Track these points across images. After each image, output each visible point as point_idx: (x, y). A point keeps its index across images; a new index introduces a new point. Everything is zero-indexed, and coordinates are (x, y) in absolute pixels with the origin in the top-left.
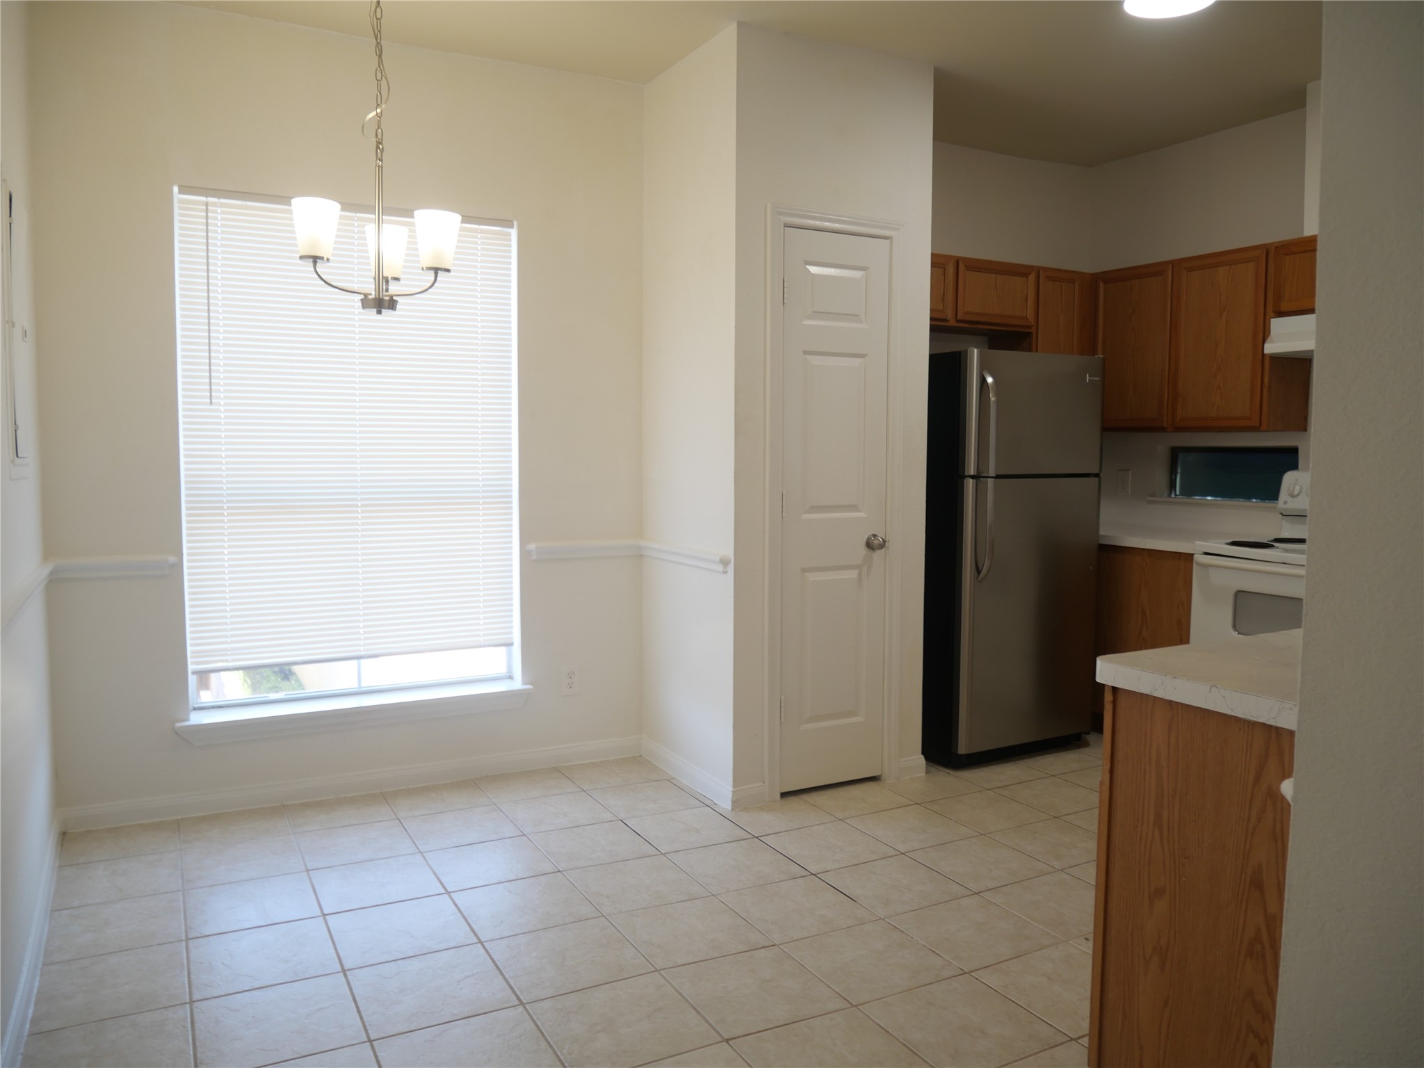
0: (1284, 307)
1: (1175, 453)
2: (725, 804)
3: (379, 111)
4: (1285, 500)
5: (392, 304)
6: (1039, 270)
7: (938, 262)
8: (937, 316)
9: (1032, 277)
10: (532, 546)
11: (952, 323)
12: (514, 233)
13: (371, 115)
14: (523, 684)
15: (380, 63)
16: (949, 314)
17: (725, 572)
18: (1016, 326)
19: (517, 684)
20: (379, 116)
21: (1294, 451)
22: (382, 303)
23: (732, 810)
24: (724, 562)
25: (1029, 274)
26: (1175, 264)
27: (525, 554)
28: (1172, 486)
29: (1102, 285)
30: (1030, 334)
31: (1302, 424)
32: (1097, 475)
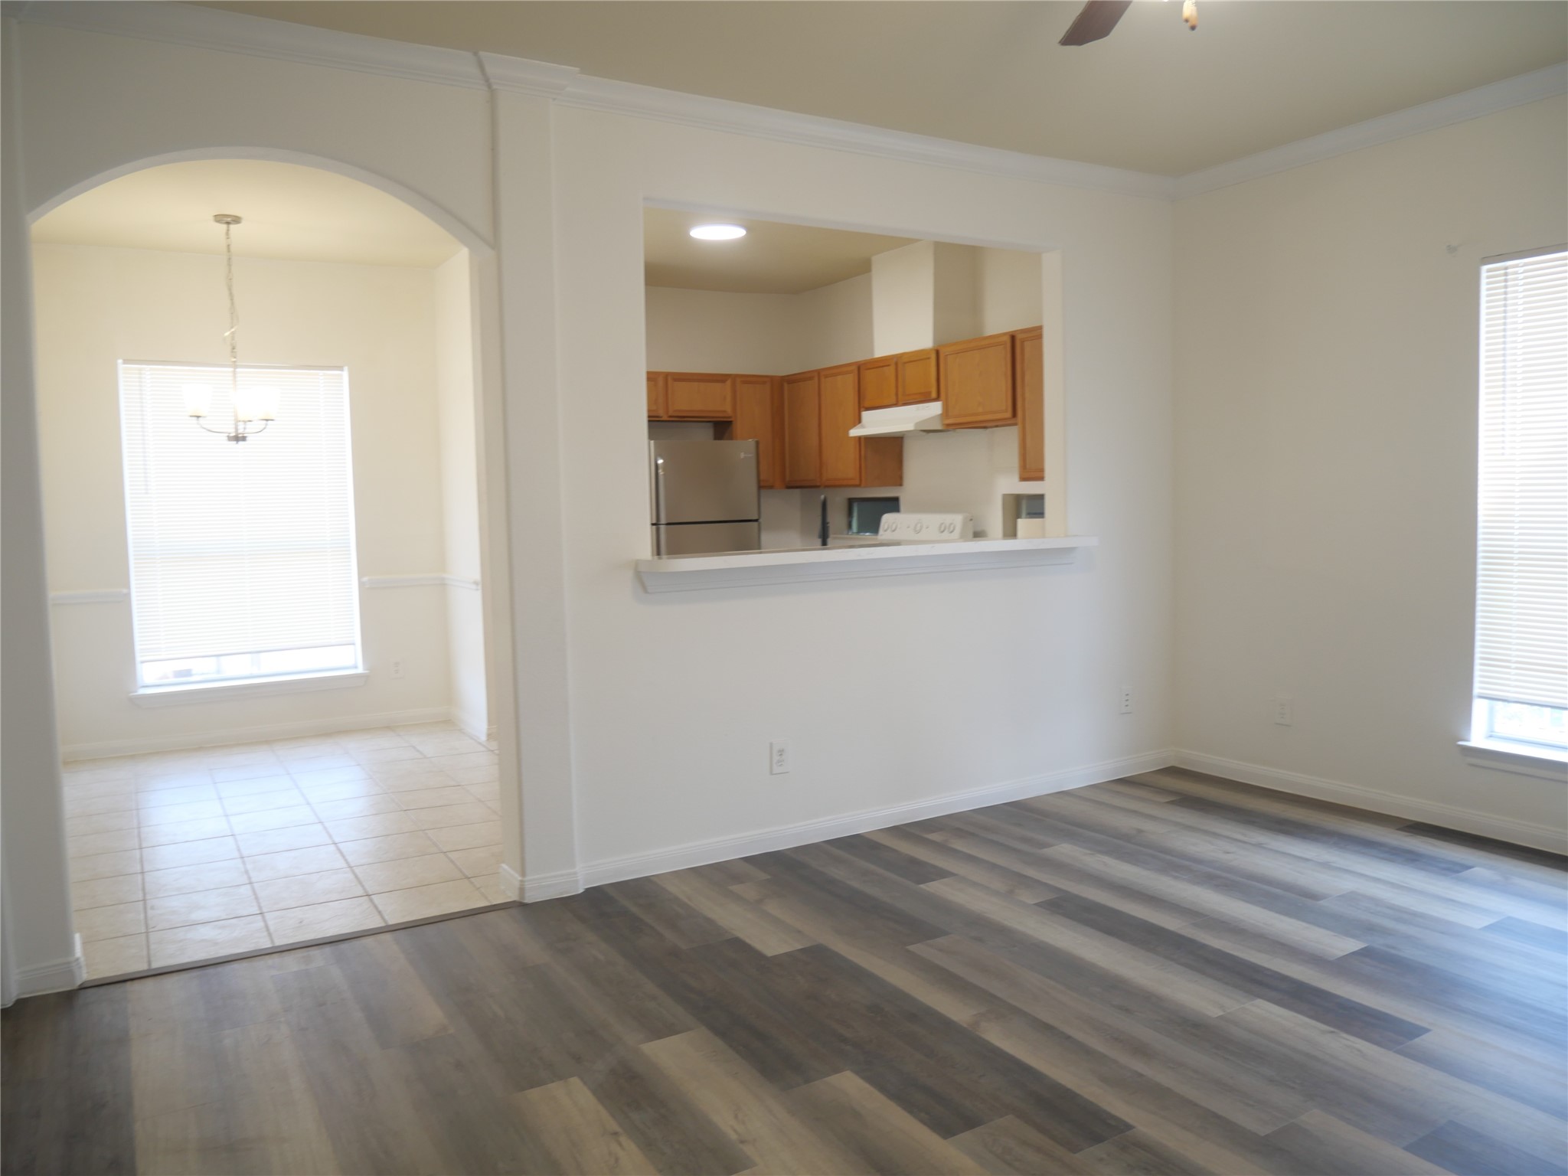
0: (867, 404)
1: (851, 502)
2: (483, 738)
3: (233, 330)
4: (884, 534)
5: (244, 439)
6: (733, 378)
7: (652, 377)
8: (652, 414)
9: (729, 383)
10: (365, 579)
11: (665, 418)
12: (345, 374)
13: (227, 334)
14: (364, 670)
15: (232, 304)
16: (661, 413)
17: (477, 590)
18: (716, 417)
19: (360, 670)
20: (233, 333)
21: (896, 500)
22: (238, 438)
23: (488, 740)
24: (476, 583)
25: (726, 380)
26: (819, 372)
27: (361, 584)
28: (850, 526)
29: (786, 386)
30: (731, 422)
31: (899, 481)
32: (756, 520)
